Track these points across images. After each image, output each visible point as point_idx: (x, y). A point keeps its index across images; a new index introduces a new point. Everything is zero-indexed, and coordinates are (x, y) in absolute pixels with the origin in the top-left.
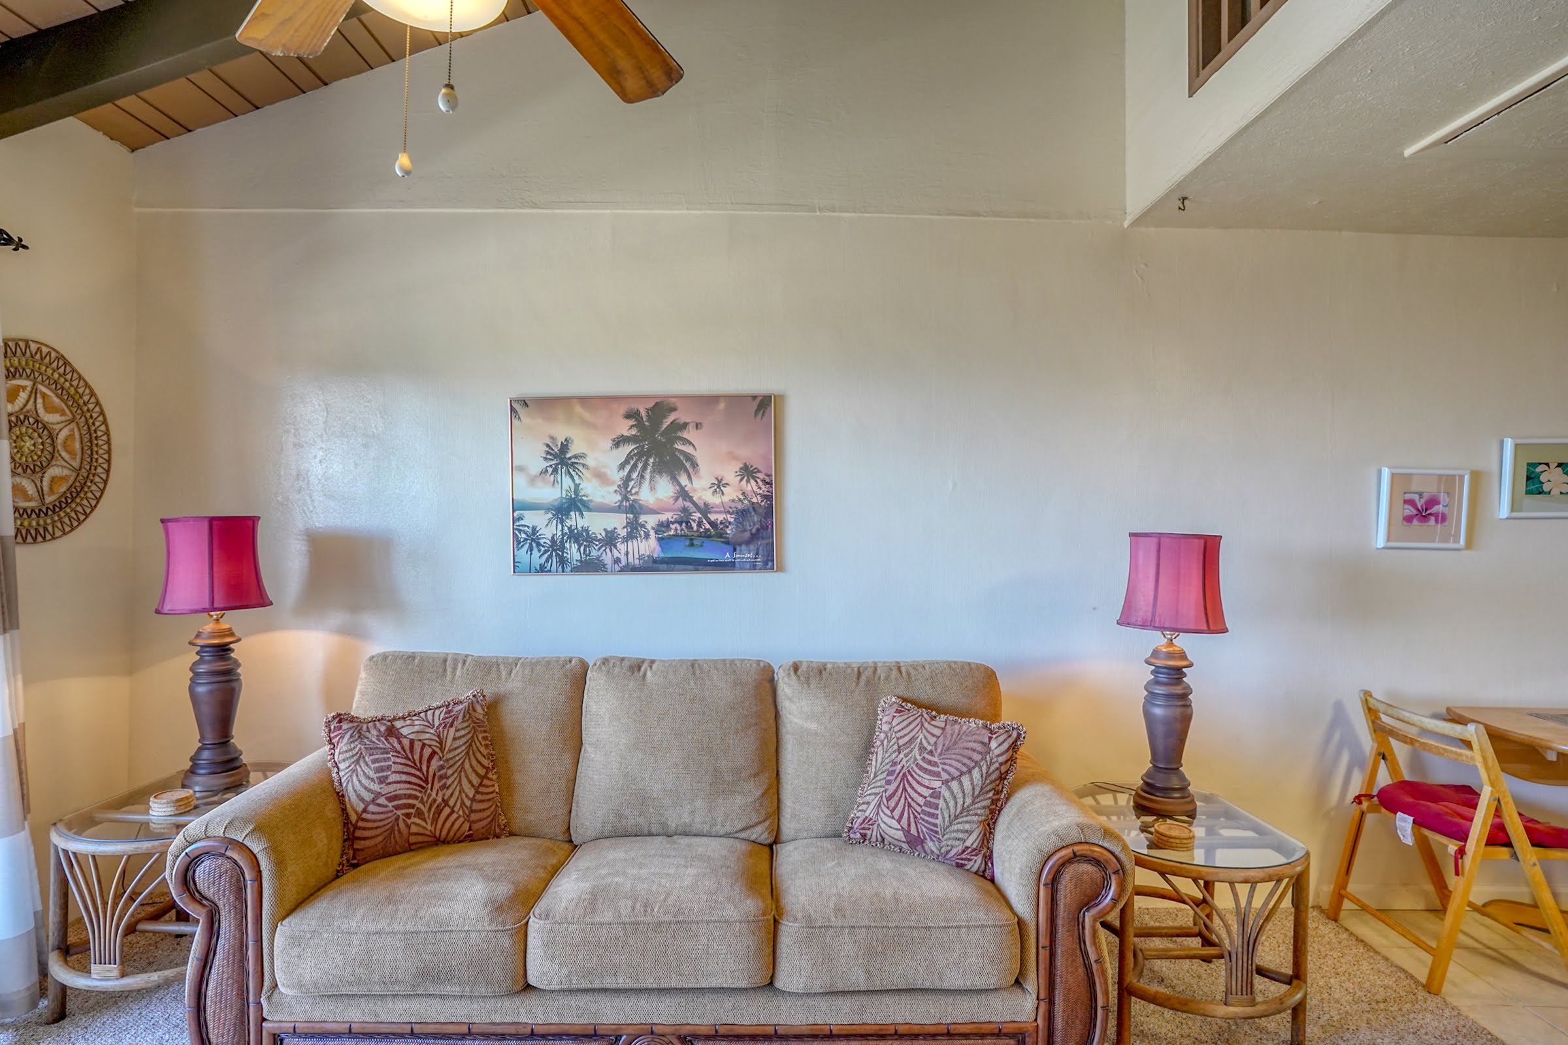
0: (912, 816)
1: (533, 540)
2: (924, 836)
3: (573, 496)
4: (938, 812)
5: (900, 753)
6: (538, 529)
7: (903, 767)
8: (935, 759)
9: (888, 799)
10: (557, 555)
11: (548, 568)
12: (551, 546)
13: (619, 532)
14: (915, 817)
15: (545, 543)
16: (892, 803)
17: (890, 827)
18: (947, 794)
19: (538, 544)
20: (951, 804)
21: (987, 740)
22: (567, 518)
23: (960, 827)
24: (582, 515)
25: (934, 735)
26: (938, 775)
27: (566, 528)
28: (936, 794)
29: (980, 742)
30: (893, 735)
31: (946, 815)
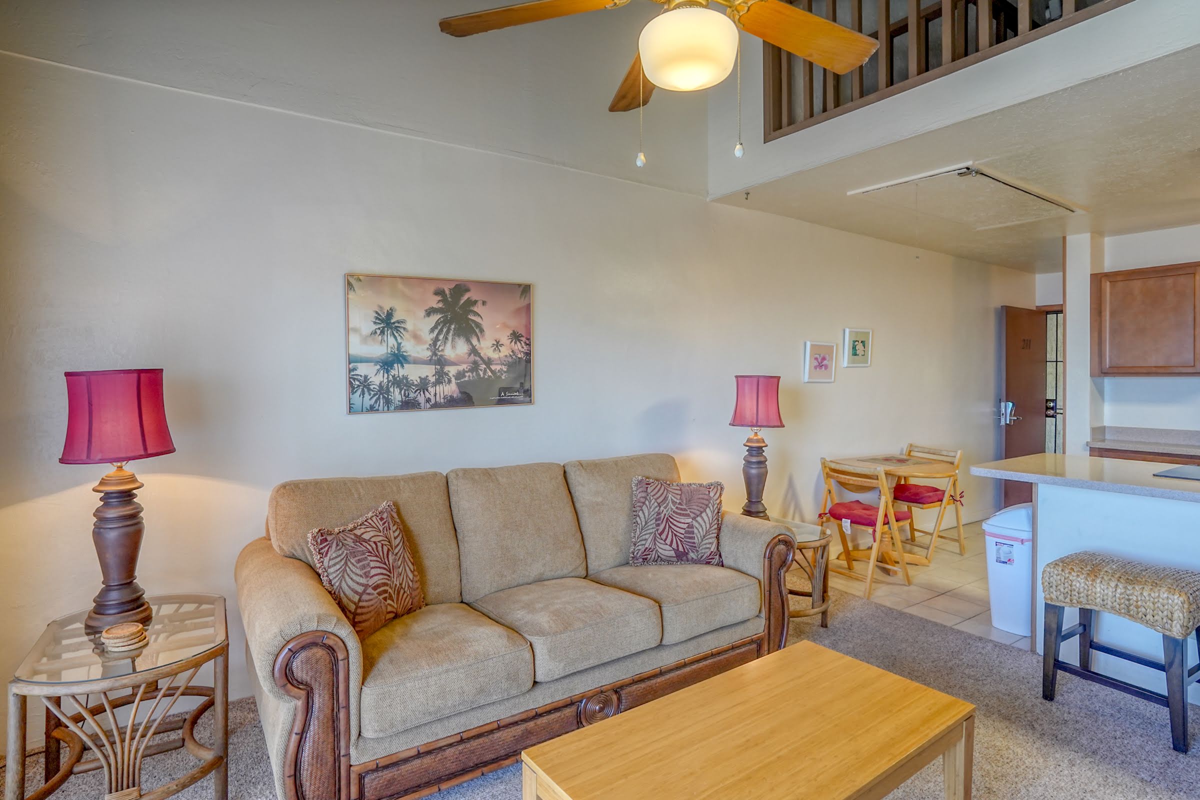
0: (678, 541)
1: (365, 386)
2: (688, 551)
3: (396, 352)
4: (695, 535)
5: (660, 507)
6: (369, 378)
7: (665, 514)
8: (684, 507)
9: (660, 534)
10: (384, 397)
11: (377, 408)
12: (379, 391)
13: (430, 379)
14: (681, 541)
15: (374, 388)
16: (664, 536)
17: (666, 551)
18: (697, 525)
19: (369, 390)
20: (700, 530)
21: (707, 493)
22: (392, 369)
23: (707, 541)
24: (403, 366)
25: (678, 494)
26: (688, 515)
27: (391, 377)
28: (690, 526)
29: (705, 494)
30: (652, 498)
31: (699, 536)
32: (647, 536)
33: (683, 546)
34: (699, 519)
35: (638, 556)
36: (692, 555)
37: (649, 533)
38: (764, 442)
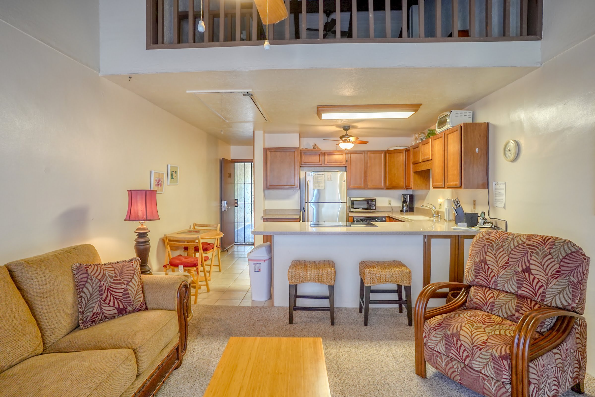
0: (119, 301)
2: (126, 306)
4: (130, 295)
5: (101, 282)
7: (106, 286)
8: (119, 278)
9: (104, 301)
16: (107, 301)
17: (109, 310)
18: (130, 288)
20: (133, 290)
21: (132, 266)
23: (138, 297)
25: (112, 270)
26: (123, 283)
28: (126, 290)
29: (130, 267)
30: (92, 277)
31: (133, 295)
32: (93, 305)
33: (122, 304)
34: (130, 284)
35: (88, 319)
36: (130, 308)
37: (95, 302)
38: (147, 229)
